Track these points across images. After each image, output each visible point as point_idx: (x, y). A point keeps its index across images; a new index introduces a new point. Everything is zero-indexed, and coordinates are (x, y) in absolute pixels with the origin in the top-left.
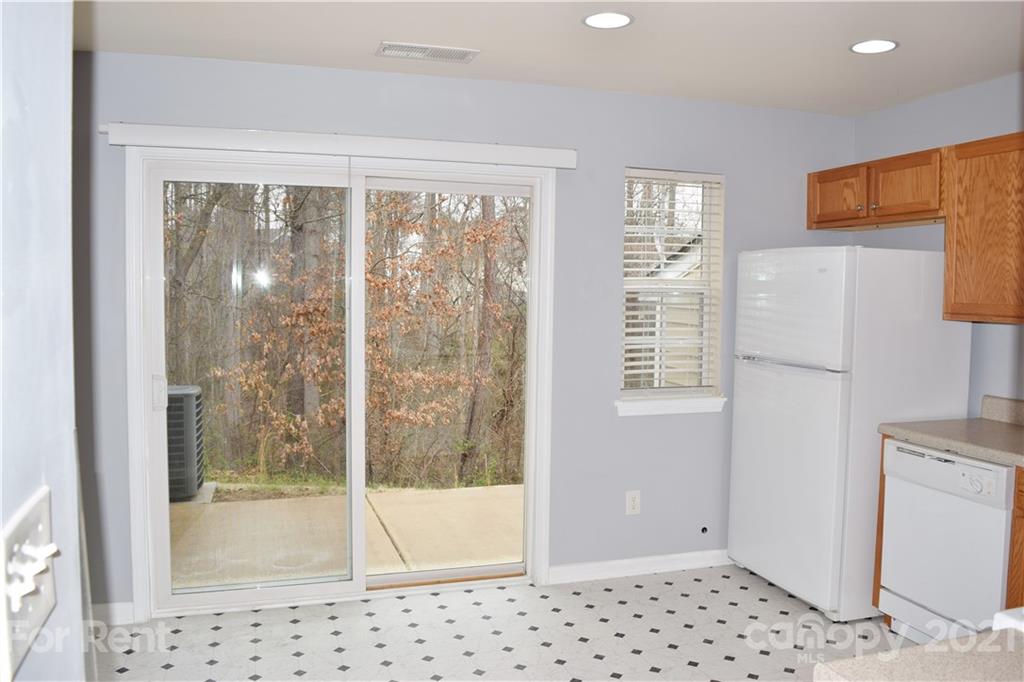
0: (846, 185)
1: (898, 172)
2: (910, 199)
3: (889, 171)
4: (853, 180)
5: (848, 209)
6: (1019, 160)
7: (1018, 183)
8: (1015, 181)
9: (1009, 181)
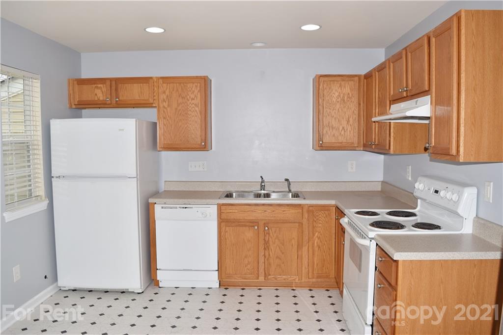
0: (97, 87)
1: (129, 85)
2: (137, 97)
3: (124, 84)
4: (102, 85)
5: (99, 99)
6: (193, 87)
7: (192, 96)
8: (191, 96)
9: (188, 95)
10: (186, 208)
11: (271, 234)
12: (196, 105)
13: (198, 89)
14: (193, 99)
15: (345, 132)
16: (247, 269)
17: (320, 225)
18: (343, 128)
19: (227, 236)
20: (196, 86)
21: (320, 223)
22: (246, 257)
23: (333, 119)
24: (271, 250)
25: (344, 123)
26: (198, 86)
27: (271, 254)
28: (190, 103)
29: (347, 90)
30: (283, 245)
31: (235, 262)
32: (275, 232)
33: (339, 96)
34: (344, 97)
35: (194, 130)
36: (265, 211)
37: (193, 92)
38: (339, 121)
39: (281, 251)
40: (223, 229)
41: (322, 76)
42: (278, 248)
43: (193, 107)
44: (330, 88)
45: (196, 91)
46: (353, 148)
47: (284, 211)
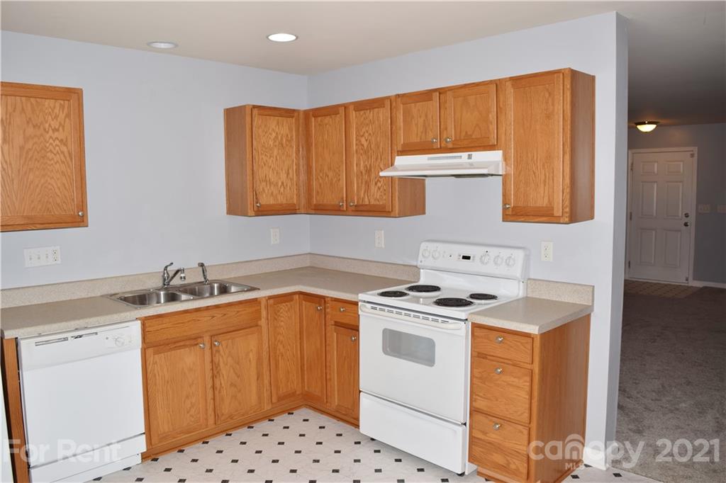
6: (54, 107)
7: (55, 124)
8: (52, 123)
9: (46, 122)
10: (81, 336)
11: (221, 352)
12: (61, 141)
13: (66, 110)
14: (55, 130)
15: (284, 188)
16: (191, 416)
17: (282, 324)
18: (283, 183)
19: (156, 372)
20: (62, 107)
21: (282, 321)
22: (187, 397)
23: (271, 170)
24: (223, 375)
25: (283, 176)
26: (66, 107)
27: (222, 382)
28: (51, 137)
29: (284, 130)
30: (238, 363)
31: (171, 410)
32: (227, 347)
33: (276, 137)
34: (282, 139)
35: (59, 189)
36: (213, 317)
37: (56, 117)
38: (277, 173)
39: (236, 374)
40: (150, 360)
41: (254, 107)
42: (232, 371)
43: (57, 145)
44: (265, 126)
45: (62, 116)
46: (293, 212)
47: (238, 312)
